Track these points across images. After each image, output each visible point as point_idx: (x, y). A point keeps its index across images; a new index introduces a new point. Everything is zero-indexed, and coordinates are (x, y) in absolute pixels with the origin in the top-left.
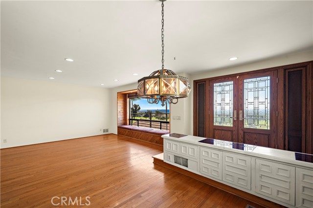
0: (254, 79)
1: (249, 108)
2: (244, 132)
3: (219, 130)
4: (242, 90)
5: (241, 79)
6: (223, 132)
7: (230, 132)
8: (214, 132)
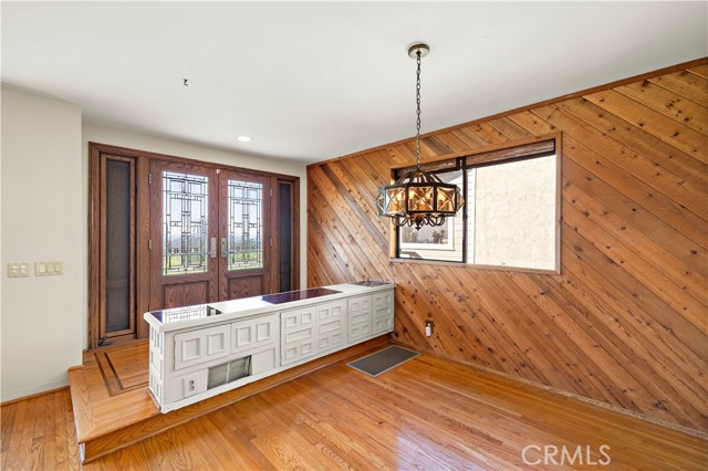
0: (242, 183)
1: (235, 232)
2: (229, 280)
3: (177, 284)
4: (225, 198)
5: (223, 176)
6: (187, 287)
7: (202, 286)
8: (164, 292)
